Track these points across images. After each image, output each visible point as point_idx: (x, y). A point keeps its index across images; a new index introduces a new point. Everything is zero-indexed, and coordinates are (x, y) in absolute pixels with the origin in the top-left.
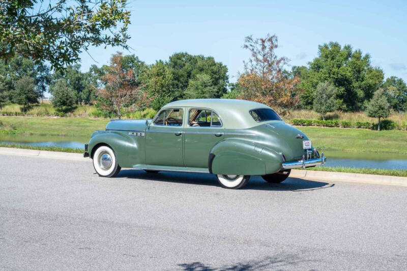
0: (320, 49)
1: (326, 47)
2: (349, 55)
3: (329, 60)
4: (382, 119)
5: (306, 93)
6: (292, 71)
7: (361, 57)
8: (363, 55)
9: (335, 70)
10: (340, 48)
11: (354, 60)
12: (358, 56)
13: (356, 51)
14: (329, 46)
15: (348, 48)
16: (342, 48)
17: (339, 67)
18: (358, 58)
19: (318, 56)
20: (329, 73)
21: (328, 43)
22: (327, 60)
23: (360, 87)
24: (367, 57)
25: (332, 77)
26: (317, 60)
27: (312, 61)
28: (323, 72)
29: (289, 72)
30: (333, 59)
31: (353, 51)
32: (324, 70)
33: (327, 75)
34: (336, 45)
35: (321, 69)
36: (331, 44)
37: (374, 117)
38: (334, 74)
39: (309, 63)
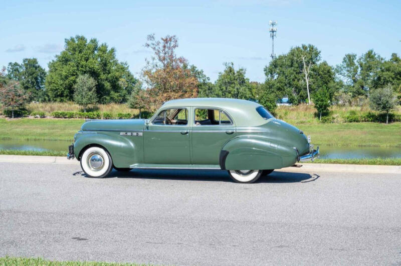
0: (66, 42)
1: (72, 40)
2: (95, 48)
3: (77, 53)
4: (142, 110)
5: (55, 85)
6: (23, 64)
7: (106, 50)
8: (109, 49)
9: (84, 63)
10: (86, 41)
11: (101, 53)
12: (103, 50)
13: (103, 45)
14: (75, 39)
15: (94, 41)
16: (88, 41)
17: (87, 60)
18: (104, 52)
19: (64, 50)
20: (77, 66)
21: (74, 36)
22: (74, 54)
23: (107, 80)
24: (113, 50)
25: (81, 70)
26: (64, 53)
27: (59, 54)
28: (72, 64)
29: (20, 65)
30: (80, 52)
31: (100, 44)
32: (72, 63)
33: (75, 68)
34: (82, 39)
35: (69, 63)
36: (78, 37)
37: (136, 108)
38: (82, 67)
39: (57, 56)
